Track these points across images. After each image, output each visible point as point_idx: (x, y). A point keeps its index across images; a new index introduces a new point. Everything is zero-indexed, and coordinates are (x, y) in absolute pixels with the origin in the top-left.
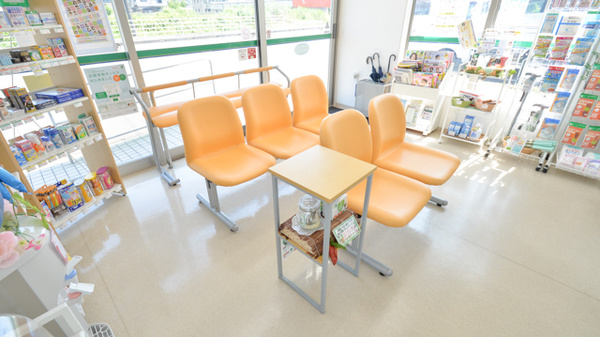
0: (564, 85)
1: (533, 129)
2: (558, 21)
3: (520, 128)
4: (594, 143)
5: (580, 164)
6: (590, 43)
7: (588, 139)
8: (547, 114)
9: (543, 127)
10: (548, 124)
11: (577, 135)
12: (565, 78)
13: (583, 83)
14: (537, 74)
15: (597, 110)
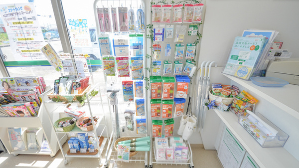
0: (138, 95)
1: (132, 129)
2: (112, 45)
3: (123, 131)
4: (171, 132)
5: (170, 156)
6: (140, 61)
7: (167, 131)
8: (136, 117)
9: (138, 126)
10: (140, 124)
11: (160, 131)
12: (136, 90)
13: (149, 92)
14: (116, 90)
15: (165, 111)
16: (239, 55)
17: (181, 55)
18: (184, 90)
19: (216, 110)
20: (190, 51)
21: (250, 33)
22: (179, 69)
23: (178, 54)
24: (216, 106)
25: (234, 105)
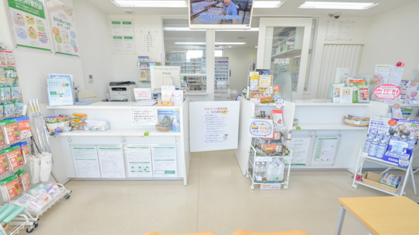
5: (48, 199)
15: (13, 160)
16: (56, 90)
17: (9, 96)
18: (27, 129)
19: (63, 134)
20: (16, 91)
21: (55, 76)
22: (11, 109)
23: (5, 94)
24: (61, 131)
25: (73, 125)
